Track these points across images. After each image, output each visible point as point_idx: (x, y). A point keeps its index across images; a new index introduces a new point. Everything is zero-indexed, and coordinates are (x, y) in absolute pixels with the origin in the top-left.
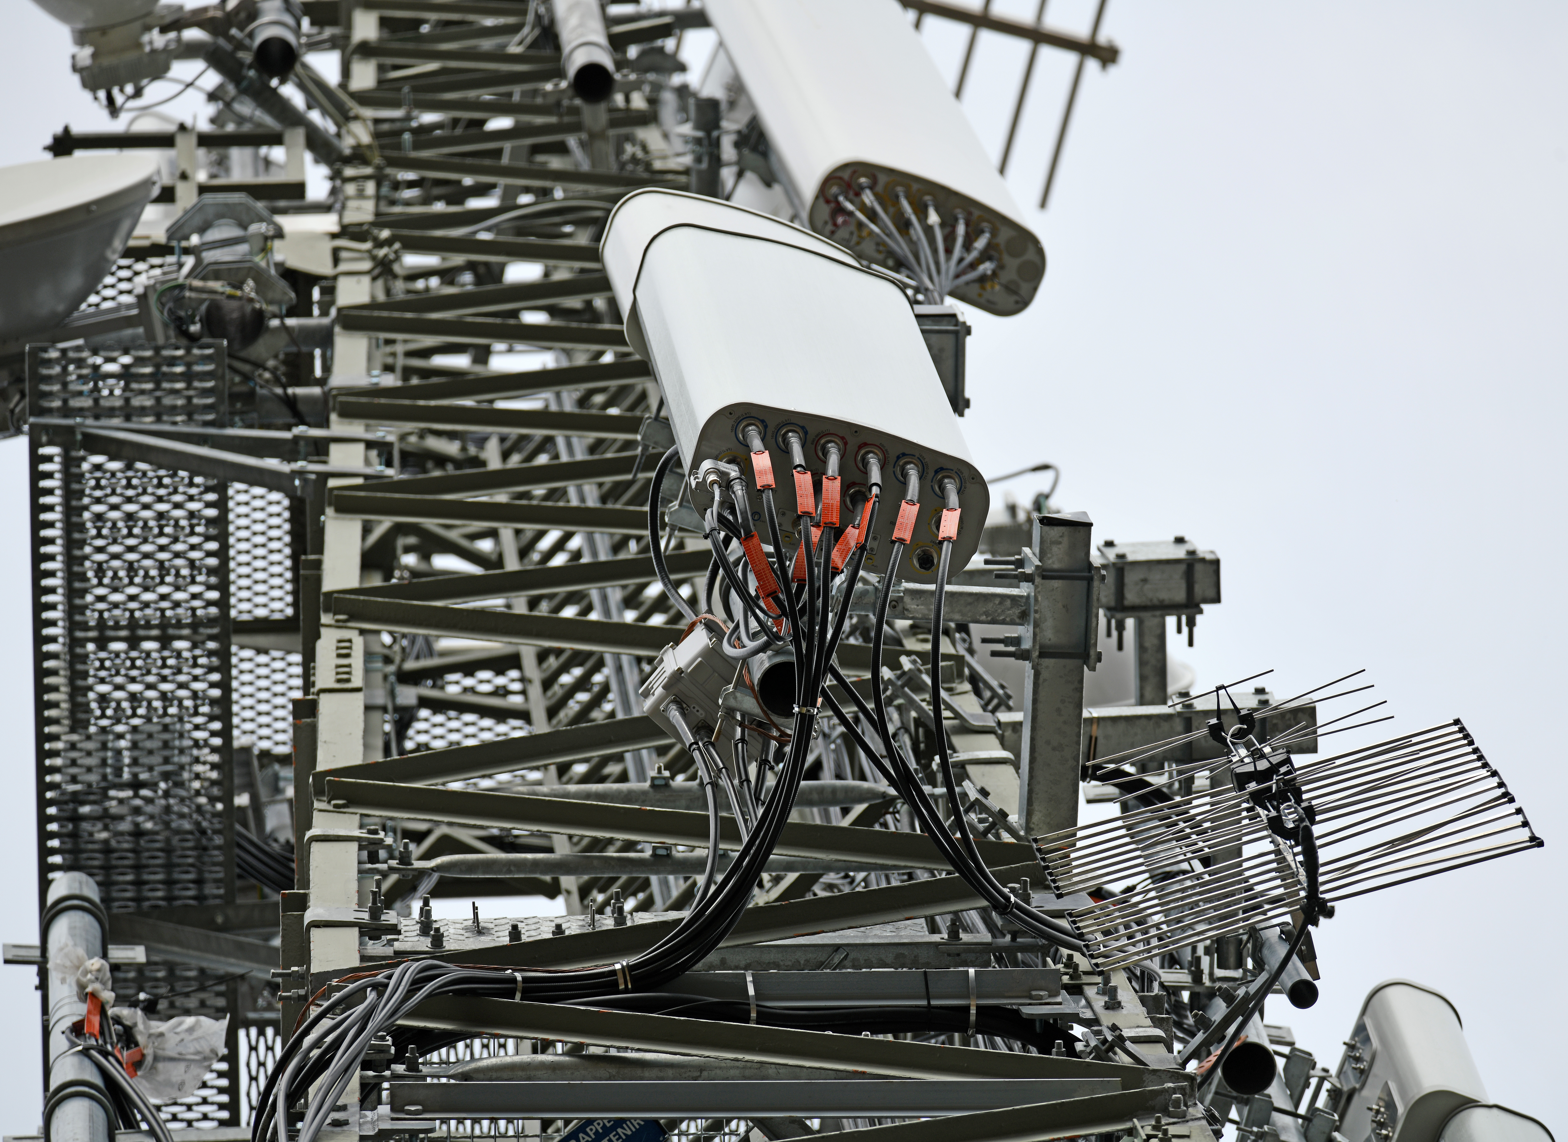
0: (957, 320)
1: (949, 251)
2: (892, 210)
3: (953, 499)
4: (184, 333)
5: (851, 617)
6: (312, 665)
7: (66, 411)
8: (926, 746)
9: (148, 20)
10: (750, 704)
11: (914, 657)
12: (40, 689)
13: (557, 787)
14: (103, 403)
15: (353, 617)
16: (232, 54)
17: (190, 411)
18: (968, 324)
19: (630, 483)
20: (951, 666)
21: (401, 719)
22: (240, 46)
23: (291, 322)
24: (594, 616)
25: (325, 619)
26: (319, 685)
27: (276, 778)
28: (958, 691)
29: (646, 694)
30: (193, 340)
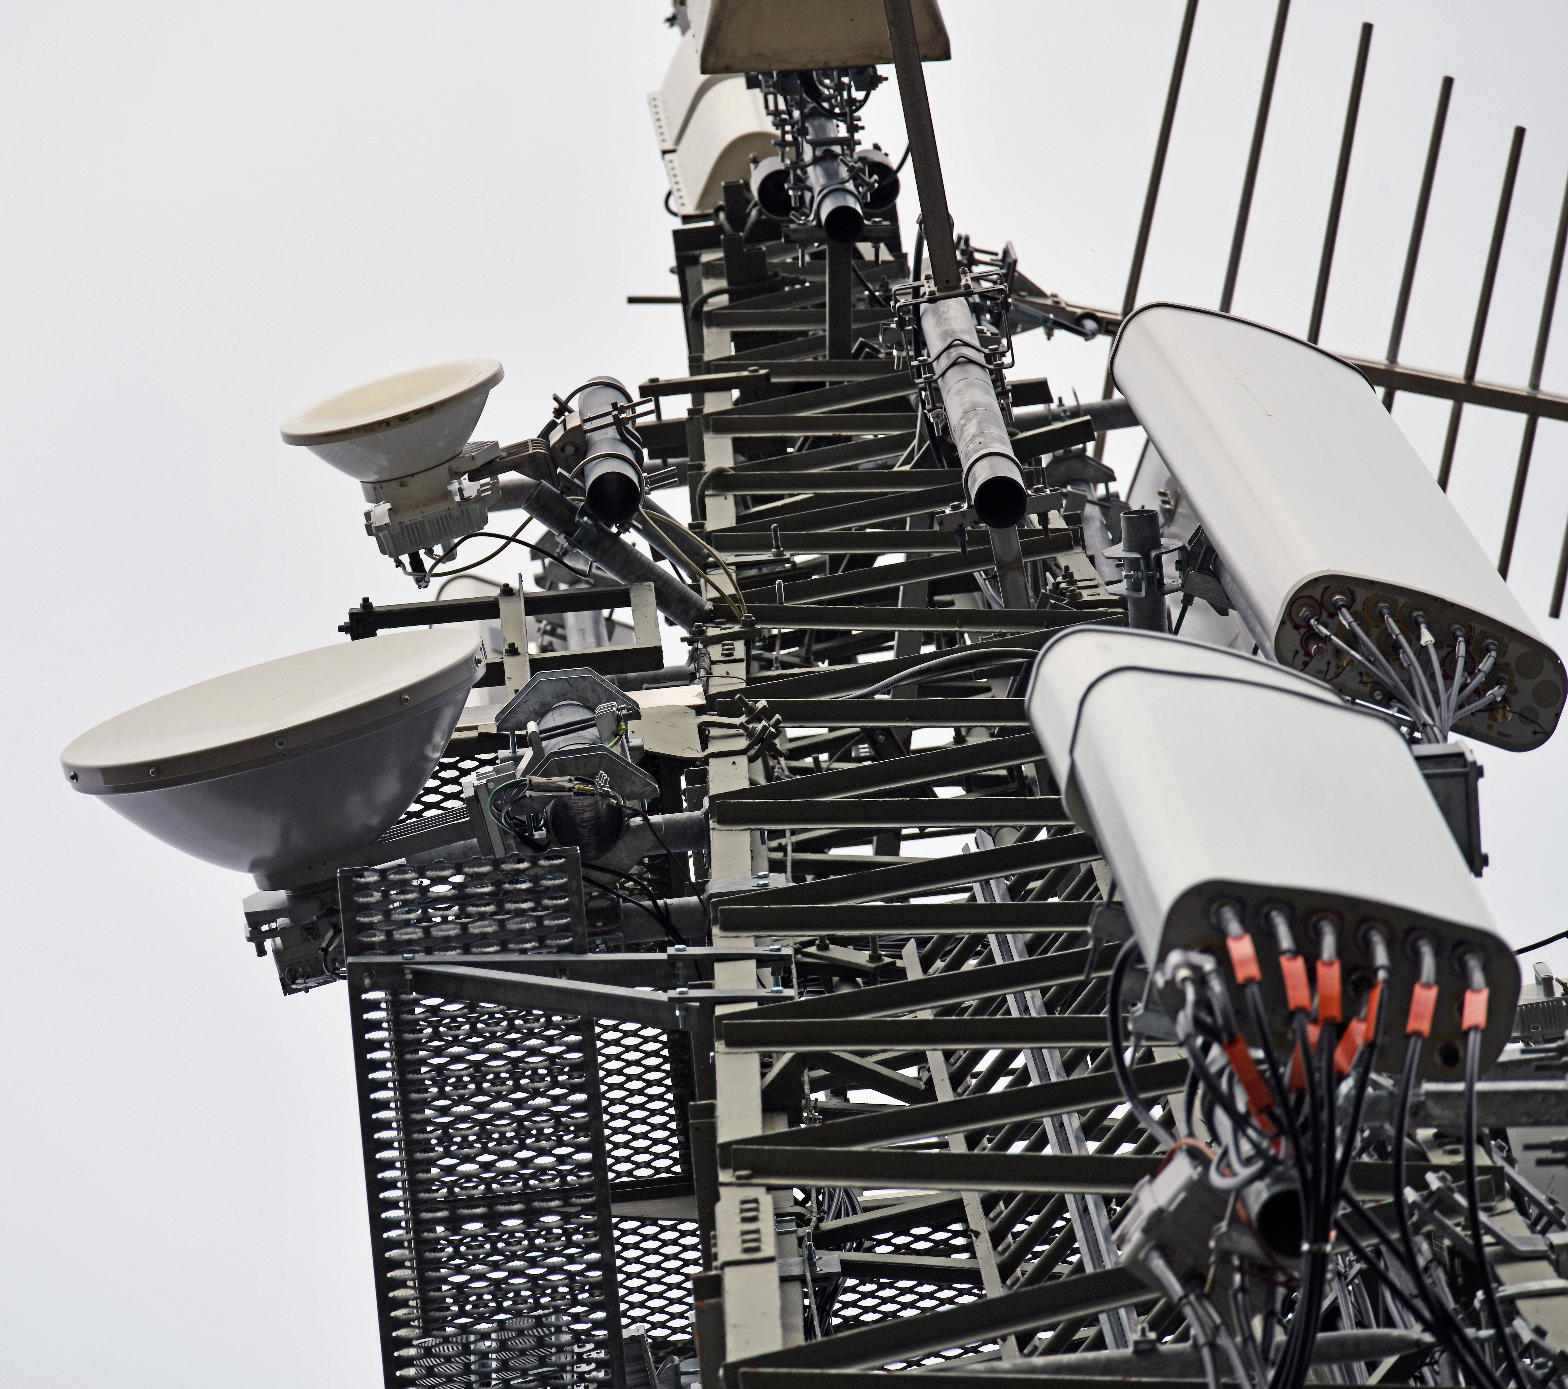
0: (1465, 760)
1: (1448, 677)
2: (1375, 631)
3: (1478, 977)
4: (529, 842)
5: (1363, 1131)
6: (712, 1233)
7: (391, 946)
8: (1465, 1280)
9: (454, 464)
10: (1247, 1244)
11: (1442, 1173)
12: (384, 1286)
13: (1020, 1361)
14: (435, 932)
15: (757, 1172)
16: (560, 499)
17: (541, 936)
18: (1479, 763)
19: (1083, 985)
20: (1489, 1180)
21: (823, 1290)
22: (569, 487)
23: (655, 819)
24: (1048, 1151)
25: (724, 1176)
26: (723, 1257)
27: (677, 1373)
28: (1499, 1210)
29: (1121, 1242)
30: (538, 848)
